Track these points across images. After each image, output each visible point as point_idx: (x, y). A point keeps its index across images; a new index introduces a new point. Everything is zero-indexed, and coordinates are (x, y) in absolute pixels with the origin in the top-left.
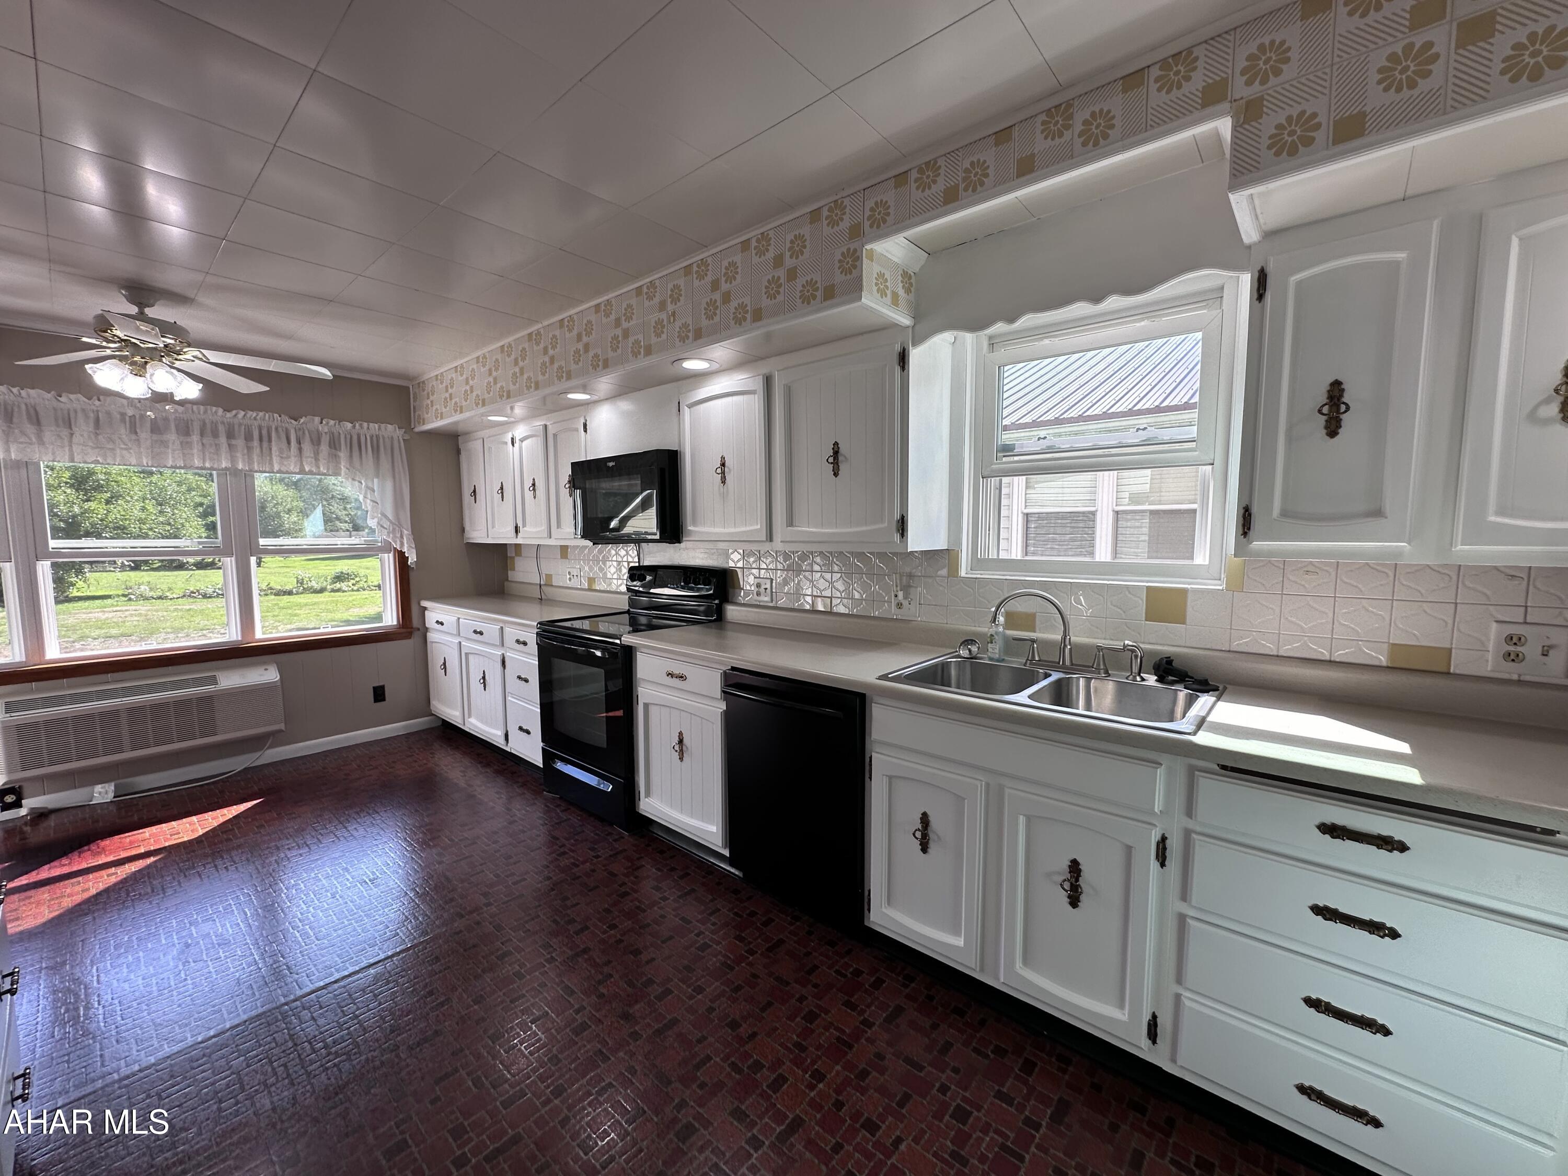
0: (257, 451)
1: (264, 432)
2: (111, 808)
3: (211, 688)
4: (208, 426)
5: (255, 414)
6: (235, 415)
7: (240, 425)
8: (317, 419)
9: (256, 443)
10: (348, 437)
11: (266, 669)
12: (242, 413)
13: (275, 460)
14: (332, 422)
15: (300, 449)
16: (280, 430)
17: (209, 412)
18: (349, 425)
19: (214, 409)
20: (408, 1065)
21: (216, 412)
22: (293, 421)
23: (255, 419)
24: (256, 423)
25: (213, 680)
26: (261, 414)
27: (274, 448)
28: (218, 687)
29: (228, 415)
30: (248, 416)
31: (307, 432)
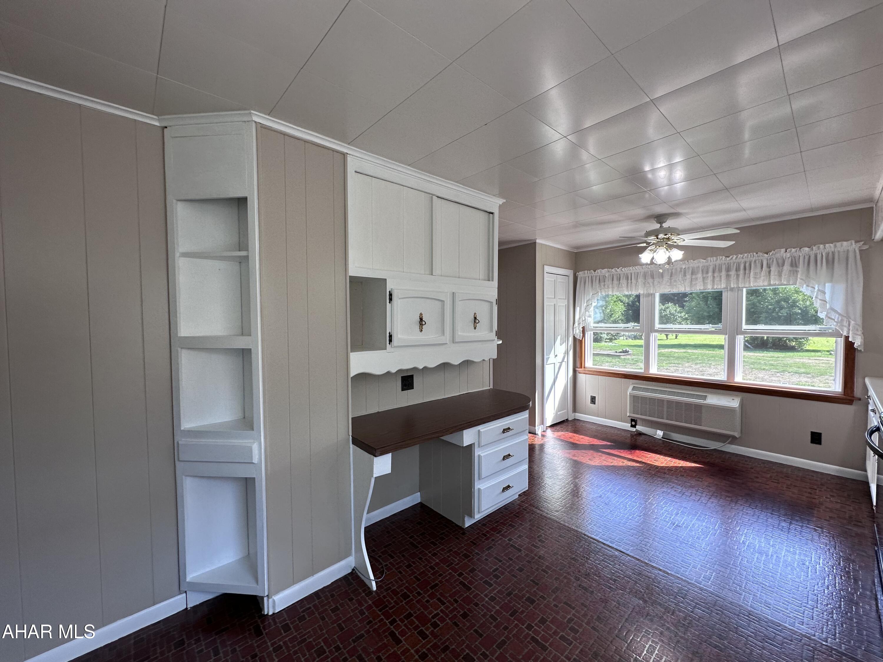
0: (741, 276)
1: (747, 265)
2: (660, 442)
3: (702, 401)
4: (717, 267)
5: (742, 256)
6: (732, 258)
7: (734, 263)
8: (783, 250)
9: (742, 272)
10: (807, 258)
11: (733, 399)
12: (735, 256)
13: (752, 279)
14: (793, 250)
15: (770, 272)
16: (757, 262)
17: (719, 259)
18: (807, 249)
19: (721, 257)
20: (570, 588)
21: (722, 259)
22: (766, 255)
23: (743, 258)
24: (743, 261)
25: (705, 398)
26: (746, 255)
27: (752, 274)
28: (705, 402)
29: (728, 259)
30: (739, 257)
31: (775, 260)
